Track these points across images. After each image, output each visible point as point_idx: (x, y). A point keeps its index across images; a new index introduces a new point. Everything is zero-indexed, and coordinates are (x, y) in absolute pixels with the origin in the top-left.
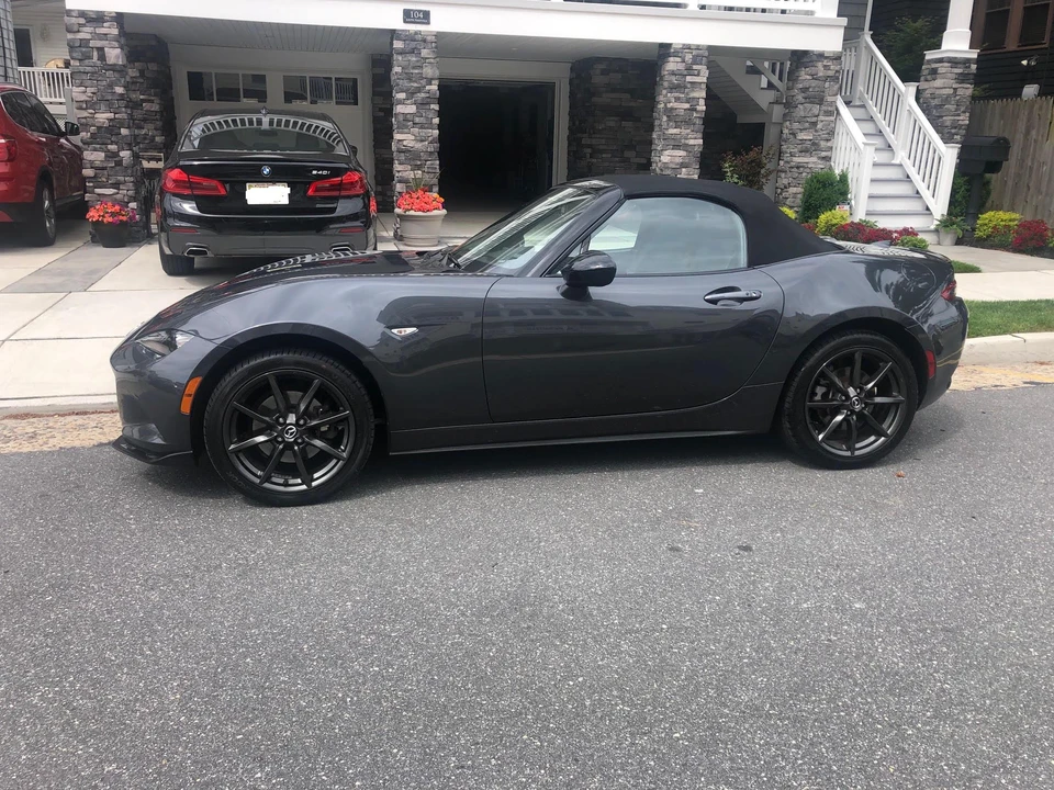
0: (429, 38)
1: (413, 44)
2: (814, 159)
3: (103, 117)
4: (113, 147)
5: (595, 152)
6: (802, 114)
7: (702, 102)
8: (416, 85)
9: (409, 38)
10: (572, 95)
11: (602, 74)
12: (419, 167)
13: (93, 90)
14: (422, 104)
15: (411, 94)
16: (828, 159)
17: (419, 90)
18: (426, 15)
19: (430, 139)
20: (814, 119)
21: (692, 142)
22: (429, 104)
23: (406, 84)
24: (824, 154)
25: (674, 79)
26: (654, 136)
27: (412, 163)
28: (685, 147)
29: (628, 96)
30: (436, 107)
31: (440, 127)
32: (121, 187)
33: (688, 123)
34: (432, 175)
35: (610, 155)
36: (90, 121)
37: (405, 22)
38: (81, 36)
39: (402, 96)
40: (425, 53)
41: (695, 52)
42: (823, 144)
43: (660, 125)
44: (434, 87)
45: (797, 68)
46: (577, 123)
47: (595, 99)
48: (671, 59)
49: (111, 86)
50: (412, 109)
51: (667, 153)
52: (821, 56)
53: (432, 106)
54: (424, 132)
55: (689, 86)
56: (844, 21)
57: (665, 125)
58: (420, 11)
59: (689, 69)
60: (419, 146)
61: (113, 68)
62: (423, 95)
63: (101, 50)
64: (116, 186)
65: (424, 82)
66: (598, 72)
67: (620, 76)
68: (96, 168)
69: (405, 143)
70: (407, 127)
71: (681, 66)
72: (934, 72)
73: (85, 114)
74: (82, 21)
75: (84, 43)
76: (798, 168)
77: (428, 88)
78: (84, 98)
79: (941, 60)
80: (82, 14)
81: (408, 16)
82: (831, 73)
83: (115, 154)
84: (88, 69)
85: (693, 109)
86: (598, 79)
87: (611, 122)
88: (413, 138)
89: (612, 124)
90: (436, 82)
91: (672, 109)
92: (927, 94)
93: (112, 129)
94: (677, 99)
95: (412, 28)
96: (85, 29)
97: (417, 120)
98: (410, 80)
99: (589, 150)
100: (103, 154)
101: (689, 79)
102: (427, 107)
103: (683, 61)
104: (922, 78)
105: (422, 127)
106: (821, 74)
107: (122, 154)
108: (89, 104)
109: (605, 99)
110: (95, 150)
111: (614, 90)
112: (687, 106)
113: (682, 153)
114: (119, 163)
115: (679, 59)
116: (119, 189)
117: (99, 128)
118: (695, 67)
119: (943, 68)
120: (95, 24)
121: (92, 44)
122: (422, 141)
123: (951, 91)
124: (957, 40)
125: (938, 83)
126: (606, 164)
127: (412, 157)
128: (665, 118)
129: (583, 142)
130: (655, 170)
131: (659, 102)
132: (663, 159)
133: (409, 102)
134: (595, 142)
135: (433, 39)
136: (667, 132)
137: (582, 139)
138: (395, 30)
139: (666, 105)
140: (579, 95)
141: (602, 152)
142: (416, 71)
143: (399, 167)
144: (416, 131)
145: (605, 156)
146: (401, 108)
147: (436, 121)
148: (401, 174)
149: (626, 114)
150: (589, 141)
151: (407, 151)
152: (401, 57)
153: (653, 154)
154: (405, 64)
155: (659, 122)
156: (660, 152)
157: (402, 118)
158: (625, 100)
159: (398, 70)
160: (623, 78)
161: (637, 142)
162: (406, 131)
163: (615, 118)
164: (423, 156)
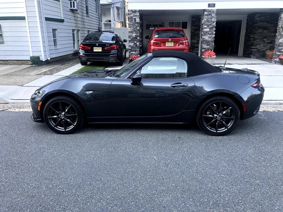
0: (214, 11)
1: (210, 13)
3: (134, 35)
4: (136, 42)
5: (254, 39)
8: (210, 23)
9: (209, 11)
10: (247, 23)
11: (259, 17)
12: (208, 45)
13: (133, 28)
14: (211, 29)
15: (208, 26)
17: (210, 25)
18: (214, 5)
22: (213, 28)
23: (207, 23)
26: (277, 34)
27: (207, 44)
29: (266, 23)
30: (215, 29)
31: (215, 34)
32: (137, 51)
34: (212, 47)
35: (259, 40)
36: (131, 36)
37: (208, 7)
38: (131, 16)
39: (206, 26)
40: (213, 15)
43: (279, 31)
44: (215, 24)
46: (249, 31)
47: (255, 24)
49: (136, 27)
50: (208, 30)
51: (281, 39)
53: (214, 29)
54: (211, 36)
57: (281, 31)
58: (212, 4)
61: (137, 23)
62: (211, 26)
63: (135, 19)
64: (135, 51)
65: (212, 23)
66: (257, 17)
67: (264, 17)
68: (131, 47)
69: (206, 39)
70: (206, 34)
73: (130, 34)
74: (131, 12)
75: (132, 17)
77: (213, 24)
78: (130, 30)
80: (132, 11)
81: (209, 5)
83: (136, 44)
84: (132, 24)
86: (257, 18)
87: (260, 31)
88: (208, 37)
89: (261, 31)
90: (215, 22)
93: (136, 38)
95: (210, 8)
96: (132, 14)
97: (209, 33)
98: (208, 22)
99: (253, 39)
100: (133, 44)
102: (212, 29)
105: (210, 34)
107: (137, 43)
108: (131, 32)
109: (259, 24)
110: (132, 43)
111: (262, 21)
114: (136, 46)
116: (136, 52)
117: (133, 37)
120: (134, 13)
121: (133, 18)
122: (210, 38)
126: (258, 42)
127: (207, 43)
128: (281, 29)
129: (251, 36)
130: (277, 44)
131: (279, 25)
132: (280, 41)
133: (207, 28)
134: (255, 36)
135: (216, 11)
136: (282, 33)
137: (250, 36)
138: (205, 9)
139: (282, 26)
140: (250, 23)
141: (257, 39)
142: (210, 20)
143: (204, 45)
144: (209, 35)
145: (257, 40)
146: (205, 30)
147: (214, 33)
148: (204, 47)
149: (265, 28)
150: (252, 36)
151: (206, 41)
152: (206, 16)
153: (276, 40)
154: (207, 18)
155: (279, 30)
156: (279, 39)
157: (205, 32)
158: (265, 24)
159: (206, 20)
160: (265, 18)
161: (268, 36)
162: (206, 35)
163: (262, 30)
164: (210, 42)
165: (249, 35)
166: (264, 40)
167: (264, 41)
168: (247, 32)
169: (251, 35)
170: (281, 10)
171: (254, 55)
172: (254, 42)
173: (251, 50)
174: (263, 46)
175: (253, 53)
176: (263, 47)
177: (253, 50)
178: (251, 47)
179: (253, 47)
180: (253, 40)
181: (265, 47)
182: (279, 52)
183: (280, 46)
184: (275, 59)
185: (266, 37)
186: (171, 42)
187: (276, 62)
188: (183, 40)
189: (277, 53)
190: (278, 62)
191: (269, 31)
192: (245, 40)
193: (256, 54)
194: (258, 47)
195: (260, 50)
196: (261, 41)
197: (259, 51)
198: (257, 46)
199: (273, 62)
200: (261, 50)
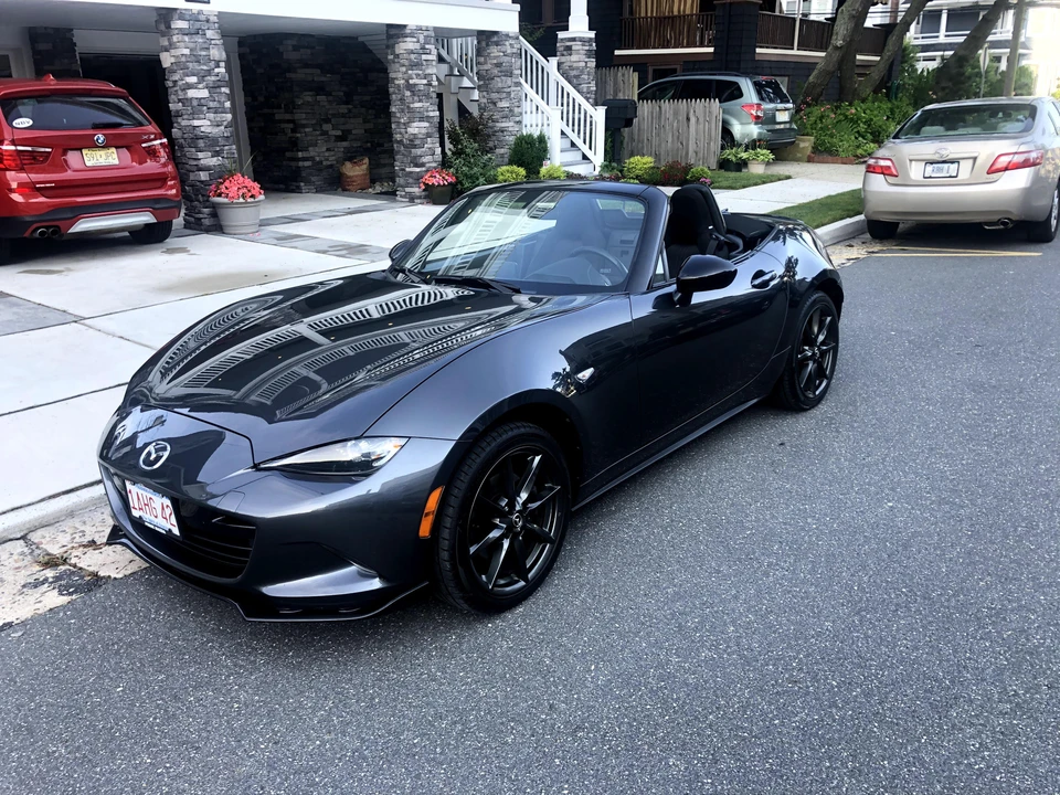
0: (211, 18)
1: (198, 25)
2: (511, 124)
5: (296, 126)
6: (500, 85)
7: (434, 78)
8: (205, 68)
9: (194, 18)
11: (294, 50)
12: (216, 154)
14: (213, 88)
15: (202, 78)
16: (519, 122)
17: (209, 72)
19: (225, 123)
20: (508, 90)
21: (431, 114)
22: (219, 87)
23: (196, 67)
24: (517, 119)
25: (413, 56)
26: (393, 109)
27: (212, 149)
28: (428, 119)
29: (319, 71)
30: (227, 90)
31: (232, 111)
33: (428, 96)
34: (229, 160)
35: (311, 129)
39: (193, 79)
40: (210, 34)
41: (426, 33)
42: (516, 110)
43: (402, 100)
44: (223, 70)
45: (487, 45)
46: (261, 99)
47: (288, 75)
48: (408, 39)
50: (204, 93)
51: (415, 124)
52: (507, 35)
53: (223, 90)
54: (219, 117)
55: (424, 63)
56: (518, 7)
57: (409, 99)
59: (423, 48)
60: (215, 131)
62: (213, 78)
65: (212, 65)
66: (290, 48)
67: (309, 51)
69: (202, 129)
70: (202, 112)
71: (417, 46)
72: (569, 48)
76: (502, 132)
77: (217, 70)
79: (574, 39)
82: (515, 50)
85: (430, 85)
86: (289, 54)
87: (308, 97)
88: (209, 123)
89: (309, 99)
90: (224, 64)
91: (415, 85)
92: (565, 66)
94: (417, 75)
95: (194, 7)
97: (212, 104)
98: (199, 62)
99: (291, 126)
101: (424, 57)
102: (218, 90)
103: (418, 42)
104: (558, 53)
105: (216, 111)
106: (509, 51)
109: (301, 74)
111: (306, 66)
112: (425, 82)
113: (426, 124)
115: (415, 40)
118: (427, 46)
119: (576, 46)
122: (218, 126)
123: (584, 64)
124: (579, 24)
125: (574, 58)
126: (309, 138)
127: (213, 144)
128: (408, 93)
129: (277, 117)
130: (401, 141)
131: (396, 79)
132: (410, 130)
133: (201, 86)
134: (297, 117)
135: (215, 19)
136: (412, 106)
137: (274, 114)
138: (175, 9)
139: (407, 81)
140: (260, 71)
141: (304, 126)
142: (204, 53)
143: (200, 155)
144: (211, 116)
145: (307, 130)
146: (192, 93)
147: (228, 104)
148: (202, 162)
149: (320, 89)
150: (288, 117)
151: (205, 137)
152: (186, 38)
153: (393, 126)
154: (192, 45)
155: (399, 97)
156: (404, 124)
157: (195, 103)
158: (316, 75)
159: (187, 52)
160: (312, 54)
161: (334, 115)
162: (202, 116)
163: (311, 93)
164: (222, 142)
165: (266, 111)
166: (327, 127)
167: (325, 133)
168: (255, 98)
169: (275, 111)
170: (393, 32)
171: (308, 182)
172: (298, 135)
173: (293, 164)
174: (328, 150)
175: (304, 174)
176: (327, 154)
177: (301, 164)
178: (288, 154)
179: (300, 154)
180: (293, 131)
181: (332, 153)
182: (417, 165)
183: (415, 147)
184: (408, 190)
185: (327, 121)
186: (106, 146)
187: (412, 199)
188: (152, 137)
189: (407, 169)
190: (420, 197)
191: (331, 98)
192: (250, 129)
193: (313, 179)
194: (312, 152)
195: (321, 162)
196: (318, 133)
197: (318, 167)
198: (310, 149)
199: (398, 198)
200: (324, 163)
